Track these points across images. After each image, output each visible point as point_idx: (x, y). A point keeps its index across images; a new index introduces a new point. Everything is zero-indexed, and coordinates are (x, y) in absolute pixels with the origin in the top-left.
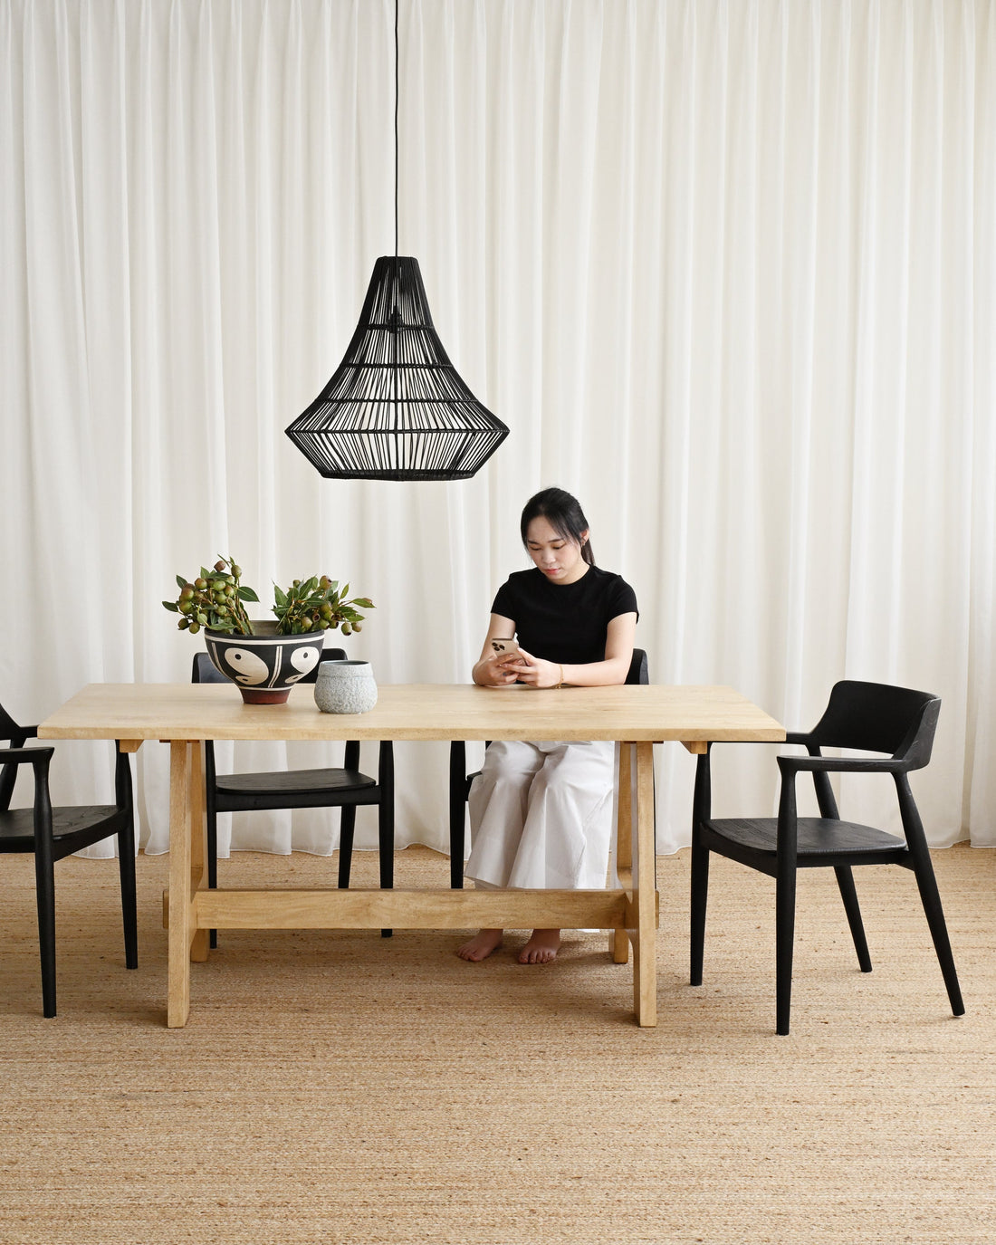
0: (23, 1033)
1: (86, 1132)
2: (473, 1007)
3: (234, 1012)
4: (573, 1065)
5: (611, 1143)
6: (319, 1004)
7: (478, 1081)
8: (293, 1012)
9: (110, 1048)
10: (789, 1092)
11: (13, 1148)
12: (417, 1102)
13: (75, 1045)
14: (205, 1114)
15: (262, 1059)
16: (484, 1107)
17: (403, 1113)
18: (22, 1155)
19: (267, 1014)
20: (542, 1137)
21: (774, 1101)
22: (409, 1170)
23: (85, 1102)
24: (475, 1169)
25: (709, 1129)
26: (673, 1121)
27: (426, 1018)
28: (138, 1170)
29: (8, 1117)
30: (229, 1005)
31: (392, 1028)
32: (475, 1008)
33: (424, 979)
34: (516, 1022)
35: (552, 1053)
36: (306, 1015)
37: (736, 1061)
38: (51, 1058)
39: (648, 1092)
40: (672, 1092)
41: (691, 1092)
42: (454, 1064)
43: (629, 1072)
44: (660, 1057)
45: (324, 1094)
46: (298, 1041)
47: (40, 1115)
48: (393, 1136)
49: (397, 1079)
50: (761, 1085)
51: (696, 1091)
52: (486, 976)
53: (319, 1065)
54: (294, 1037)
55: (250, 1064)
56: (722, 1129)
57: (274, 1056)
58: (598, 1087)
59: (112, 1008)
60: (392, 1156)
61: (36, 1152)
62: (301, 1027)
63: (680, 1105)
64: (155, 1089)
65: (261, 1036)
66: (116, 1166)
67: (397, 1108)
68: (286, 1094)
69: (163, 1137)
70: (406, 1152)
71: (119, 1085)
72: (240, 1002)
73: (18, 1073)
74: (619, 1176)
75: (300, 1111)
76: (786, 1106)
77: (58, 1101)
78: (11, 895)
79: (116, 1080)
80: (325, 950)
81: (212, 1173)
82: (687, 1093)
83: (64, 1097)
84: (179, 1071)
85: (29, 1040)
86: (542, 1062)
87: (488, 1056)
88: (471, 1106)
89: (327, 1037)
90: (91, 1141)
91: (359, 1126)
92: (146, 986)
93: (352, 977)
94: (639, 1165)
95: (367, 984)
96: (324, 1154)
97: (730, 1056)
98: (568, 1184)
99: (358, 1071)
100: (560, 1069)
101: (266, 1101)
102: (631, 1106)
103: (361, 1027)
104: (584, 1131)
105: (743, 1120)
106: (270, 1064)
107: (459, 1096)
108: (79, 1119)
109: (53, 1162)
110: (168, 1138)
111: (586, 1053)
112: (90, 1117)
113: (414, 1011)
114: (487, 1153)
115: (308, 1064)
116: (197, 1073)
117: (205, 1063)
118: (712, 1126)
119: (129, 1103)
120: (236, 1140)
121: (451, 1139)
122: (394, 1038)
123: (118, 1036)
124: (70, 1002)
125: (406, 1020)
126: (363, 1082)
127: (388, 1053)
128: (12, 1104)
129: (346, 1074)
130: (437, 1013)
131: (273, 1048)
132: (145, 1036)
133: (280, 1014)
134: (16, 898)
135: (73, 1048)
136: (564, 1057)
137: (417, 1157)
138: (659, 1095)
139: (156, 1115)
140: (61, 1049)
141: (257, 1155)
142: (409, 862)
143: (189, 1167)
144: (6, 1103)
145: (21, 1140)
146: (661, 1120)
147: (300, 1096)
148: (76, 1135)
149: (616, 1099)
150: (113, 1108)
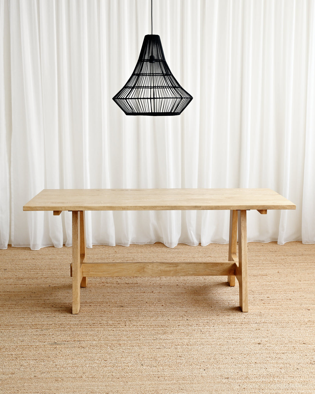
0: (20, 316)
1: (41, 359)
2: (181, 304)
3: (96, 307)
4: (220, 328)
5: (238, 362)
6: (127, 304)
7: (186, 336)
8: (117, 307)
9: (51, 323)
10: (301, 339)
11: (13, 367)
12: (164, 345)
13: (39, 322)
14: (86, 351)
15: (107, 327)
16: (189, 347)
17: (159, 350)
18: (17, 370)
19: (108, 308)
20: (212, 360)
21: (296, 343)
22: (163, 375)
23: (41, 346)
24: (188, 375)
25: (274, 356)
26: (260, 352)
27: (165, 309)
28: (60, 376)
29: (12, 353)
30: (94, 304)
31: (153, 313)
32: (183, 305)
33: (164, 293)
34: (197, 310)
35: (212, 323)
36: (122, 308)
37: (279, 326)
38: (30, 327)
39: (249, 340)
40: (258, 340)
41: (265, 340)
42: (177, 328)
43: (241, 331)
44: (251, 324)
45: (129, 342)
46: (119, 319)
47: (24, 352)
48: (156, 360)
49: (156, 335)
50: (290, 336)
51: (267, 339)
52: (185, 292)
53: (127, 329)
54: (118, 317)
55: (102, 329)
56: (279, 356)
57: (111, 325)
58: (230, 338)
59: (53, 306)
60: (156, 369)
61: (22, 369)
62: (121, 313)
63: (262, 345)
64: (67, 340)
65: (106, 317)
66: (52, 375)
67: (157, 347)
68: (115, 342)
69: (70, 361)
70: (161, 367)
71: (54, 338)
72: (98, 303)
73: (17, 334)
74: (243, 377)
75: (121, 349)
76: (301, 345)
77: (31, 346)
78: (19, 262)
79: (53, 336)
80: (128, 282)
81: (89, 377)
82: (264, 340)
83: (33, 344)
84: (76, 332)
85: (22, 320)
86: (209, 327)
87: (188, 325)
88: (184, 347)
89: (130, 317)
90: (43, 363)
91: (143, 356)
92: (65, 297)
93: (138, 293)
94: (250, 372)
95: (143, 295)
96: (131, 368)
97: (276, 324)
98: (224, 381)
99: (141, 331)
100: (216, 330)
101: (109, 345)
102: (243, 346)
103: (142, 313)
104: (227, 357)
105: (286, 352)
106: (110, 329)
107: (180, 342)
108: (39, 354)
109: (28, 373)
110: (72, 361)
111: (224, 323)
112: (43, 353)
113: (161, 306)
114: (192, 367)
115: (123, 329)
116: (83, 333)
117: (86, 329)
118: (275, 354)
119: (58, 346)
120: (97, 362)
121: (178, 361)
122: (154, 318)
123: (54, 318)
124: (37, 304)
125: (158, 310)
126: (144, 337)
127: (152, 324)
128: (14, 347)
129: (137, 333)
130: (169, 307)
131: (110, 322)
132: (64, 318)
133: (113, 308)
134: (20, 263)
135: (38, 323)
136: (216, 325)
137: (166, 369)
138: (253, 341)
139: (68, 351)
140: (33, 323)
141: (106, 369)
142: (156, 248)
143: (80, 375)
144: (12, 347)
145: (17, 363)
146: (255, 352)
147: (121, 342)
148: (37, 361)
149: (238, 343)
150: (52, 349)
